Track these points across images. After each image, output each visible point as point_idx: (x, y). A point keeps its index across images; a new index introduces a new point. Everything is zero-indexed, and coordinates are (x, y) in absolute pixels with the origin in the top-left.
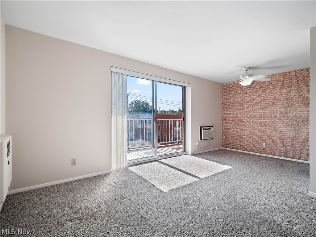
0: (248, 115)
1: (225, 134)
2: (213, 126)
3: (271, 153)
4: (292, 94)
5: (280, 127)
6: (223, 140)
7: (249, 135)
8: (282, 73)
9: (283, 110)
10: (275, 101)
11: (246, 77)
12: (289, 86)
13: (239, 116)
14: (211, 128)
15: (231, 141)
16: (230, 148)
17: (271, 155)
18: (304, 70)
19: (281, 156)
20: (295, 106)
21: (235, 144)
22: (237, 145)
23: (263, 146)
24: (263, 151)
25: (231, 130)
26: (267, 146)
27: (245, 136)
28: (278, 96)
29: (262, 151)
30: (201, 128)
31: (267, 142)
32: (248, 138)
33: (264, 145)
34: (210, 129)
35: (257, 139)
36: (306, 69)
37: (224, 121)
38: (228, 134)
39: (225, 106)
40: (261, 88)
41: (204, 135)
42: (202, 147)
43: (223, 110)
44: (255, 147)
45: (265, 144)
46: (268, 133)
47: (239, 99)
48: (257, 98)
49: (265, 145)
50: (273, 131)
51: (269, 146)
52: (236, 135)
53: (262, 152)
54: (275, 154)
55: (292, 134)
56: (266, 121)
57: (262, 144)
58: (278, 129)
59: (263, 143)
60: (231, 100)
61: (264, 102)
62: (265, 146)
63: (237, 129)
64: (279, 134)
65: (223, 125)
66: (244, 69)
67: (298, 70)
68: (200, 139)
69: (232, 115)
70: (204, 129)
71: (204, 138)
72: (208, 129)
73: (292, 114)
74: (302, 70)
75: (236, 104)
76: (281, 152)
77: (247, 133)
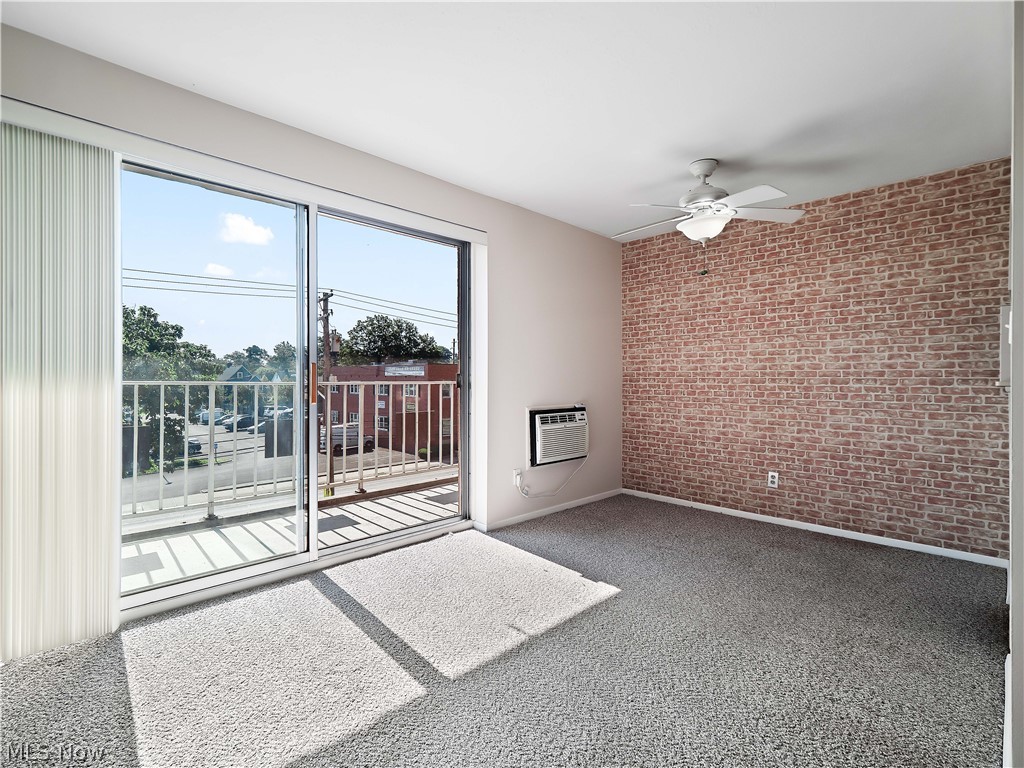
0: (715, 363)
1: (632, 438)
2: (583, 409)
3: (798, 514)
4: (879, 279)
5: (833, 412)
6: (627, 458)
7: (718, 439)
8: (840, 199)
9: (842, 342)
10: (815, 308)
11: (704, 202)
12: (866, 248)
13: (683, 366)
14: (578, 415)
15: (656, 465)
16: (650, 492)
17: (799, 519)
18: (923, 181)
19: (835, 526)
20: (890, 327)
21: (668, 476)
22: (676, 478)
23: (770, 485)
24: (768, 504)
25: (656, 423)
26: (785, 484)
27: (703, 444)
28: (827, 288)
29: (764, 506)
30: (533, 414)
31: (783, 468)
32: (714, 452)
33: (773, 479)
34: (572, 419)
35: (747, 457)
36: (931, 178)
37: (631, 387)
38: (645, 438)
39: (632, 330)
40: (763, 257)
41: (544, 446)
42: (536, 496)
43: (627, 346)
44: (740, 488)
45: (776, 475)
46: (788, 433)
47: (682, 304)
48: (749, 298)
49: (776, 480)
50: (807, 424)
51: (791, 483)
52: (673, 441)
53: (767, 509)
54: (812, 518)
55: (878, 439)
56: (780, 388)
57: (765, 478)
58: (823, 419)
59: (771, 474)
60: (655, 306)
61: (774, 311)
62: (776, 486)
63: (675, 417)
64: (826, 438)
65: (627, 402)
66: (697, 169)
67: (900, 185)
68: (528, 463)
69: (655, 365)
70: (544, 421)
71: (545, 455)
72: (563, 419)
73: (878, 359)
74: (915, 182)
75: (674, 320)
76: (836, 510)
77: (712, 432)
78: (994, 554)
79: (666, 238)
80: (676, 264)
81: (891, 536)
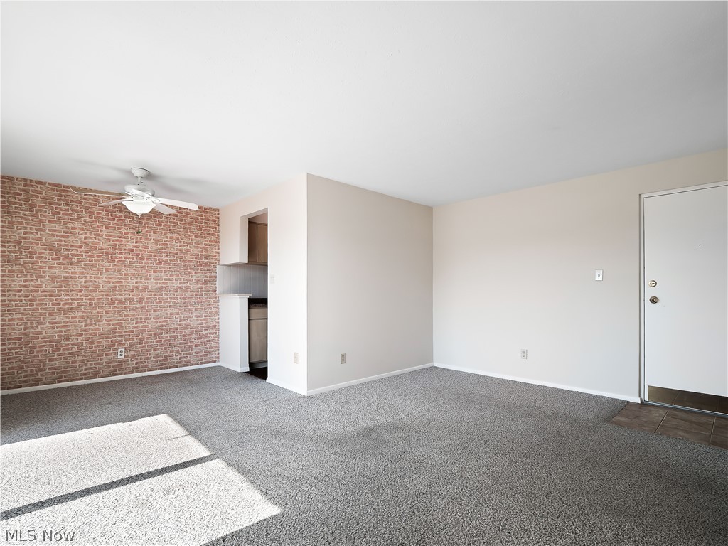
0: (79, 283)
3: (137, 370)
5: (154, 311)
7: (81, 335)
9: (159, 275)
10: (146, 255)
13: (46, 283)
17: (138, 372)
19: (156, 369)
20: (180, 269)
21: (31, 371)
22: (41, 370)
23: (119, 357)
24: (119, 368)
26: (129, 354)
27: (67, 340)
28: (151, 245)
31: (127, 345)
32: (77, 344)
33: (121, 353)
35: (104, 342)
40: (114, 220)
44: (99, 364)
45: (123, 350)
46: (130, 325)
48: (104, 243)
49: (123, 353)
50: (141, 319)
51: (132, 353)
52: (38, 342)
53: (117, 372)
54: (145, 369)
55: (175, 322)
56: (125, 299)
57: (116, 354)
58: (150, 315)
59: (120, 350)
61: (121, 253)
62: (123, 357)
63: (39, 323)
64: (152, 325)
73: (175, 284)
75: (38, 248)
76: (156, 361)
77: (74, 330)
78: (215, 362)
79: (28, 182)
80: (41, 206)
81: (181, 366)
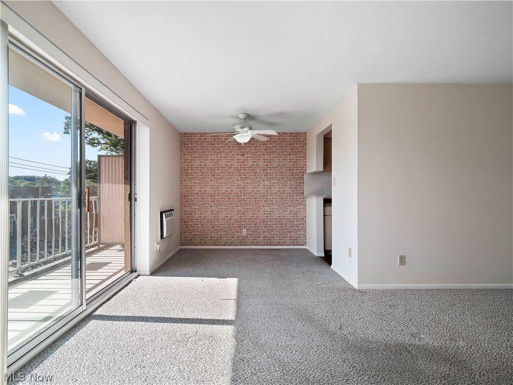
0: (223, 189)
1: (185, 223)
3: (253, 244)
4: (276, 163)
6: (182, 231)
7: (224, 219)
9: (266, 183)
10: (258, 170)
12: (273, 152)
13: (209, 190)
14: (173, 212)
15: (197, 233)
16: (194, 245)
17: (253, 245)
19: (264, 245)
20: (279, 178)
21: (203, 237)
22: (207, 237)
23: (243, 234)
24: (243, 241)
25: (197, 215)
27: (218, 222)
28: (261, 163)
29: (241, 243)
30: (161, 214)
31: (248, 227)
32: (223, 224)
33: (244, 232)
34: (172, 215)
35: (235, 225)
37: (184, 199)
38: (192, 222)
39: (185, 173)
42: (162, 253)
43: (182, 180)
44: (233, 237)
45: (246, 230)
46: (249, 215)
47: (209, 164)
48: (236, 164)
49: (246, 232)
50: (255, 211)
51: (250, 233)
52: (205, 222)
53: (243, 244)
54: (258, 244)
55: (276, 215)
56: (247, 198)
57: (242, 232)
58: (261, 209)
59: (244, 230)
60: (197, 163)
61: (244, 170)
62: (246, 234)
63: (206, 211)
64: (262, 216)
65: (183, 206)
68: (160, 238)
69: (197, 189)
70: (166, 216)
73: (276, 189)
74: (285, 134)
75: (205, 170)
76: (264, 240)
77: (222, 217)
78: (303, 245)
79: (201, 134)
80: (207, 147)
81: (280, 245)
